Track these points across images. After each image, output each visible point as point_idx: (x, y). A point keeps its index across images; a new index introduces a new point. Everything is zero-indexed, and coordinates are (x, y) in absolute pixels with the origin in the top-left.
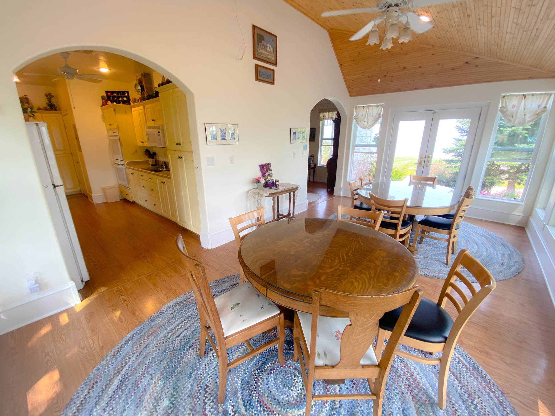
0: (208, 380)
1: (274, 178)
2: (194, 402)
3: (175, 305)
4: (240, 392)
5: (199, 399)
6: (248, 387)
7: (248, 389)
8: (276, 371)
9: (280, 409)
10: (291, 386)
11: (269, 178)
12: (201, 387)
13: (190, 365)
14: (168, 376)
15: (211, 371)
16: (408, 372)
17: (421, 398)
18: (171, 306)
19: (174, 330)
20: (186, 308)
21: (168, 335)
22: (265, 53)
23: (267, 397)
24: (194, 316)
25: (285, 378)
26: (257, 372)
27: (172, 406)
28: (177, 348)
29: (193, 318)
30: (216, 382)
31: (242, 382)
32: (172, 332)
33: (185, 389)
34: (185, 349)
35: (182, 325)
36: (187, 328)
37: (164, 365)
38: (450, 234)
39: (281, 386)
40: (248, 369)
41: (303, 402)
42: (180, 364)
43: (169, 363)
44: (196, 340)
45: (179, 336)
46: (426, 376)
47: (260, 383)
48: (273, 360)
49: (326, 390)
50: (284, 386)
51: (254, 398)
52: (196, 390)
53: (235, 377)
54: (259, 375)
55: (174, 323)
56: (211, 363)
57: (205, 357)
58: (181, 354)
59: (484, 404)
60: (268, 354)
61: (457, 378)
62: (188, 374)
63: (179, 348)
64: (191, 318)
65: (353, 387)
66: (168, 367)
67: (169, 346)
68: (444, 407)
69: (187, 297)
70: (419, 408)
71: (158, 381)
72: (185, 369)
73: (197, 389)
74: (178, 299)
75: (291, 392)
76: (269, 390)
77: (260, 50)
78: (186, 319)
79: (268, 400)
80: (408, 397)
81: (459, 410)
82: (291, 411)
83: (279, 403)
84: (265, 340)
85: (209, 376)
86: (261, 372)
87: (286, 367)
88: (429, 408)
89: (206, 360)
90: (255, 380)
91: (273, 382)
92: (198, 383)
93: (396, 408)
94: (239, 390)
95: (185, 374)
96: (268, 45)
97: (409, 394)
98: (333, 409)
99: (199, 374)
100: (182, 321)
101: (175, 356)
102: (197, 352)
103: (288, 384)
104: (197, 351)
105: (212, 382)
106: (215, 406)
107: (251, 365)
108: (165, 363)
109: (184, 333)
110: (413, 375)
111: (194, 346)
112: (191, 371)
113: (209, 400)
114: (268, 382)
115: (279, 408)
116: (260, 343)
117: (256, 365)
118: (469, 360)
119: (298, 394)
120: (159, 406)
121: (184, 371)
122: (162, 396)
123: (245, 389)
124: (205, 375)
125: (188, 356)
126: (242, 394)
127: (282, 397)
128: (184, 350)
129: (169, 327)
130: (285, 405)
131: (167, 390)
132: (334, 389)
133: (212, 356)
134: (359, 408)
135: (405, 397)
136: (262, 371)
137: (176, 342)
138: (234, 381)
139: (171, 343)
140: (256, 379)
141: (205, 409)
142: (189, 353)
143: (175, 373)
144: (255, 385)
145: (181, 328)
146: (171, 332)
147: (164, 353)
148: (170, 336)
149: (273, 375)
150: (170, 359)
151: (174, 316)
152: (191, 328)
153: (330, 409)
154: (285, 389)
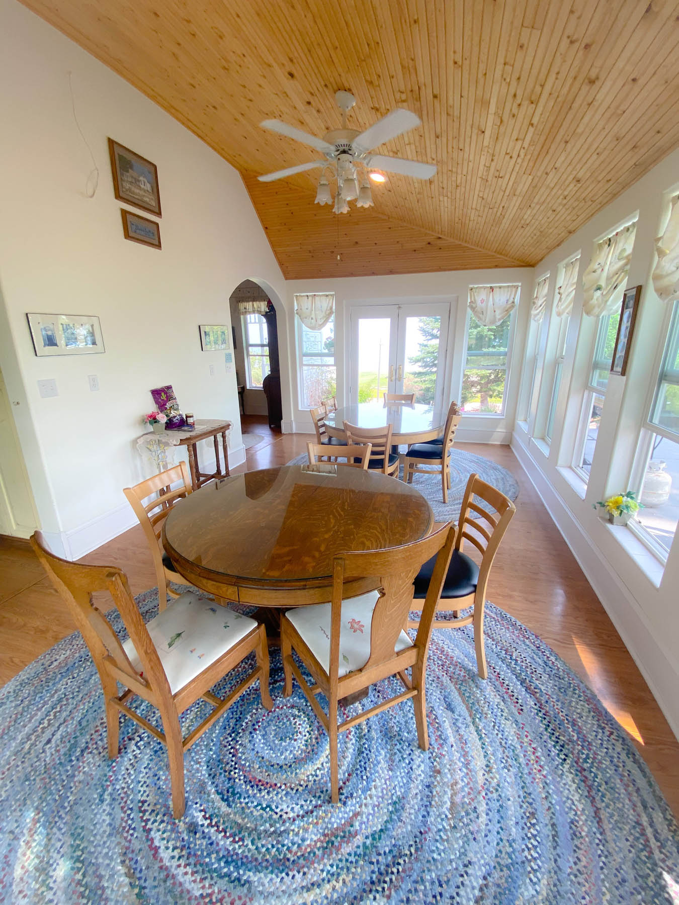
0: (140, 791)
1: (183, 411)
2: (126, 838)
3: (19, 687)
4: (210, 783)
5: (134, 829)
6: (221, 769)
7: (222, 771)
8: (262, 724)
9: (285, 776)
10: (293, 735)
11: (173, 413)
12: (131, 809)
13: (94, 782)
14: (51, 820)
15: (141, 775)
16: (437, 649)
17: (459, 674)
18: (9, 692)
19: (35, 734)
20: (48, 686)
21: (22, 748)
22: (137, 191)
23: (259, 768)
24: (73, 693)
25: (280, 728)
26: (230, 739)
27: (80, 865)
28: (52, 764)
29: (73, 698)
30: (159, 788)
31: (208, 766)
32: (31, 739)
33: (98, 826)
34: (73, 758)
35: (49, 720)
36: (65, 721)
37: (35, 805)
38: (442, 464)
39: (276, 742)
40: (212, 741)
41: (317, 748)
42: (71, 788)
43: (44, 796)
44: (92, 735)
45: (49, 741)
46: (457, 646)
47: (241, 753)
48: (253, 708)
49: (345, 716)
50: (281, 739)
51: (237, 780)
52: (122, 819)
53: (192, 763)
54: (235, 742)
55: (30, 721)
56: (137, 762)
57: (122, 757)
58: (67, 771)
59: (523, 656)
60: (241, 702)
61: (489, 636)
62: (95, 799)
63: (58, 762)
64: (67, 699)
65: (378, 696)
66: (44, 804)
67: (32, 766)
68: (486, 675)
69: (43, 665)
70: (460, 688)
71: (32, 836)
72: (85, 794)
73: (123, 815)
74: (23, 676)
75: (295, 743)
76: (259, 757)
77: (127, 186)
78: (56, 704)
79: (261, 772)
80: (445, 679)
81: (502, 673)
82: (302, 770)
83: (281, 767)
84: (230, 683)
85: (140, 785)
86: (237, 735)
87: (277, 710)
88: (471, 683)
89: (126, 761)
90: (230, 753)
91: (262, 741)
92: (122, 804)
93: (435, 699)
94: (206, 780)
95: (89, 801)
96: (141, 178)
97: (445, 675)
98: (360, 738)
99: (118, 790)
100: (49, 712)
101: (54, 779)
102: (102, 755)
103: (287, 735)
104: (100, 753)
105: (150, 791)
106: (169, 827)
107: (217, 731)
108: (36, 799)
109: (59, 733)
110: (443, 651)
111: (90, 746)
112: (99, 791)
113: (155, 821)
114: (254, 745)
115: (282, 775)
116: (223, 691)
117: (225, 728)
118: (494, 610)
119: (307, 741)
120: (52, 877)
121: (84, 798)
122: (52, 857)
123: (218, 775)
124: (131, 787)
125: (84, 768)
126: (215, 785)
127: (283, 757)
128: (71, 761)
129: (21, 732)
130: (290, 766)
131: (59, 844)
132: (355, 711)
133: (135, 748)
134: (393, 720)
135: (442, 682)
136: (240, 733)
137: (48, 754)
138: (193, 772)
139: (36, 760)
140: (232, 751)
141: (152, 840)
142: (83, 762)
143: (65, 808)
144: (232, 761)
145: (49, 725)
146: (29, 739)
147: (27, 783)
148: (30, 748)
149: (260, 731)
150: (45, 788)
151: (26, 709)
152: (73, 718)
153: (356, 740)
154: (284, 744)
